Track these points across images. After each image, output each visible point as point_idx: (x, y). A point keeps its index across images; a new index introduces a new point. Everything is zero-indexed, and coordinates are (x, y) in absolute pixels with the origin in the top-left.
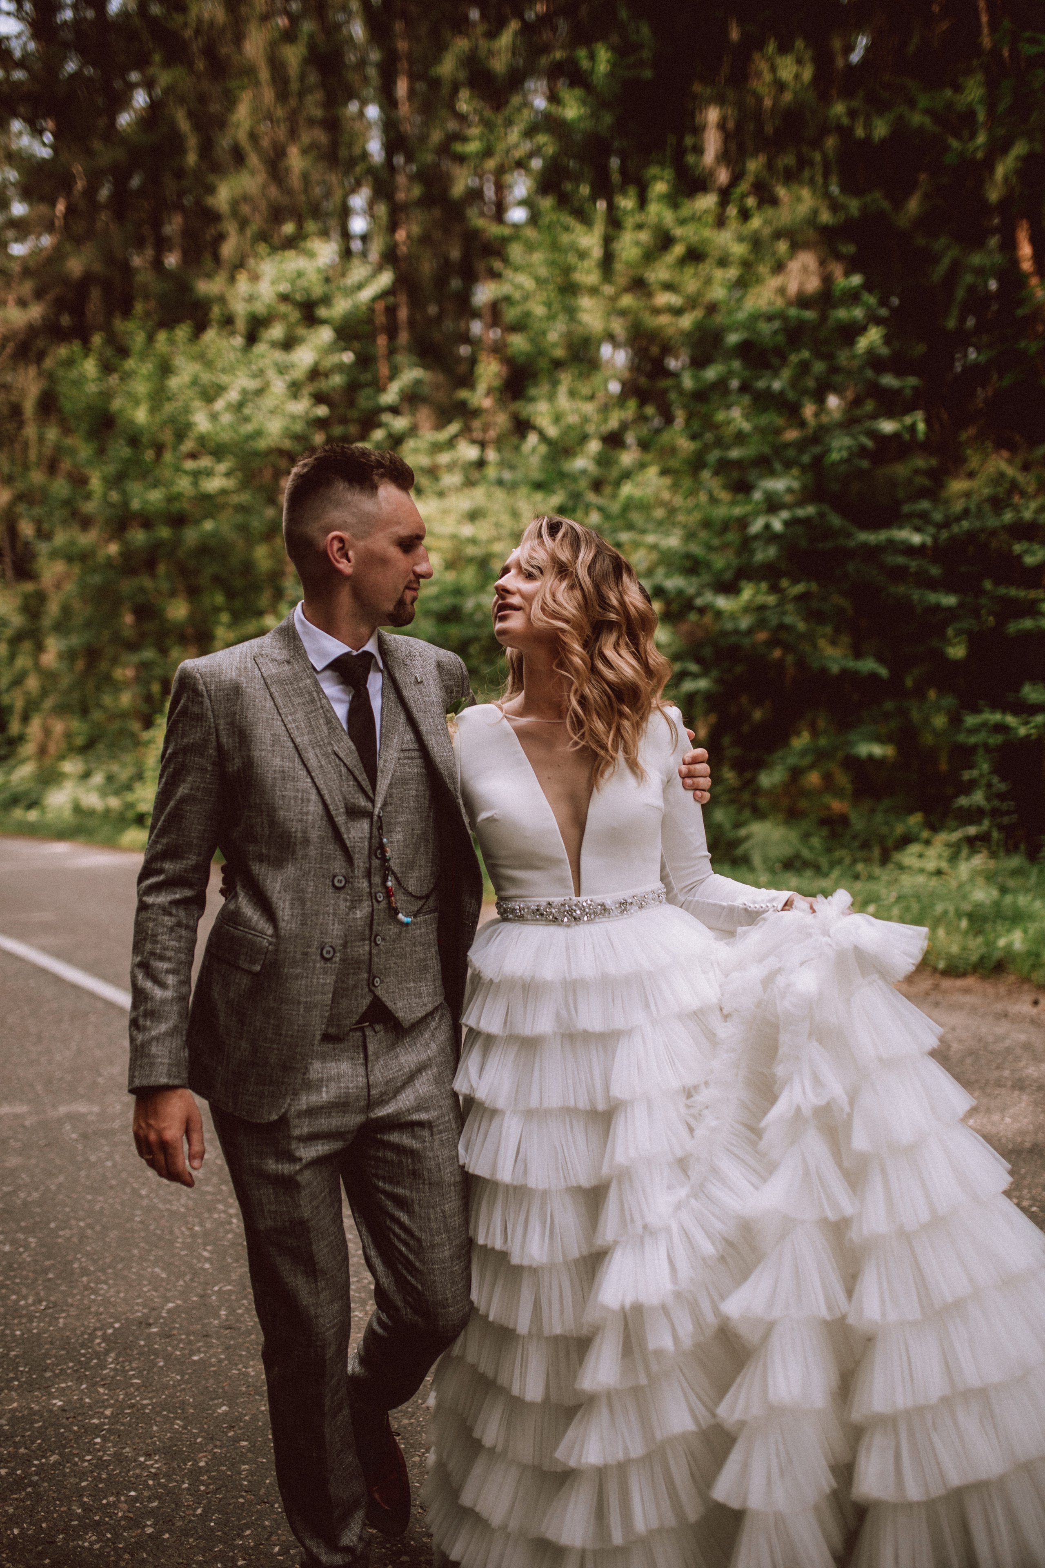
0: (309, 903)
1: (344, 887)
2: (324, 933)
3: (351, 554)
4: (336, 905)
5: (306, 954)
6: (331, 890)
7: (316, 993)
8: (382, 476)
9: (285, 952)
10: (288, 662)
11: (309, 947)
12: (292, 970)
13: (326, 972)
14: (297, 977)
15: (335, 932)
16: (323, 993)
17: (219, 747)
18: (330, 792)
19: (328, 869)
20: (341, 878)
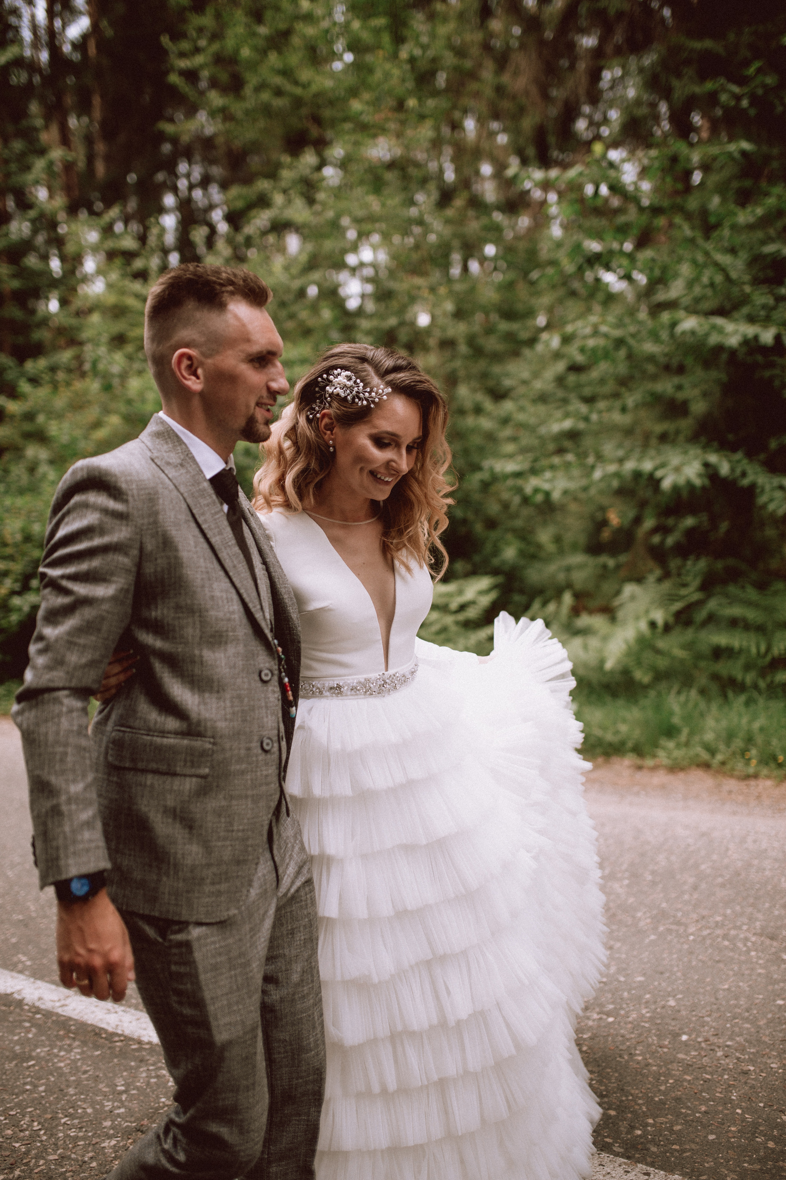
0: (246, 700)
1: (270, 680)
2: (262, 727)
3: (200, 371)
4: (266, 698)
5: (248, 749)
6: (259, 684)
7: (261, 785)
8: (232, 293)
9: (231, 749)
10: (182, 465)
11: (251, 742)
12: (238, 767)
13: (267, 764)
14: (243, 773)
15: (270, 724)
16: (267, 784)
17: (141, 549)
18: (246, 590)
19: (254, 665)
20: (267, 671)
